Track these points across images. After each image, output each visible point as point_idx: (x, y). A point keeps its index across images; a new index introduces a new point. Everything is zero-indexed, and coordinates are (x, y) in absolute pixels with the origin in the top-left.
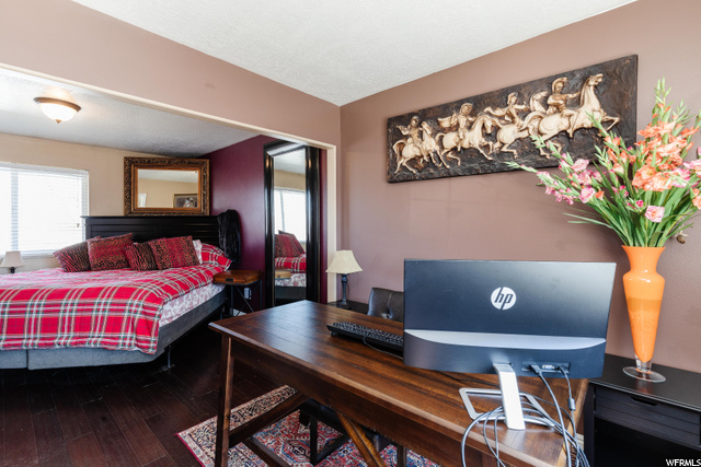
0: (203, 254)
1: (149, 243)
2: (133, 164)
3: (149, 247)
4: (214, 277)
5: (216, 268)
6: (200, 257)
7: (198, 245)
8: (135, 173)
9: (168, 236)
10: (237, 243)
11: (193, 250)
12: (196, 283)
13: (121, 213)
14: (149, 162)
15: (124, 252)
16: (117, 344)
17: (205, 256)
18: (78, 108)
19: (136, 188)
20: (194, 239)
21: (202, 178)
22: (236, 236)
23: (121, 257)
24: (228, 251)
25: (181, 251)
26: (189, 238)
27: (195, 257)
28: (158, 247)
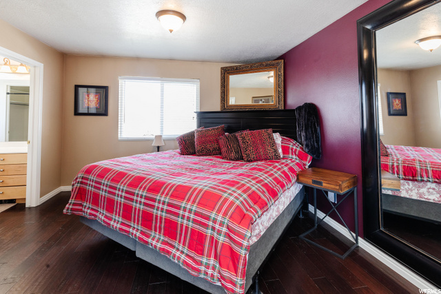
0: (283, 147)
1: (237, 134)
2: (227, 72)
3: (236, 138)
4: (298, 176)
5: (297, 164)
6: (280, 150)
7: (278, 138)
8: (228, 79)
9: (251, 128)
10: (317, 137)
11: (273, 144)
12: (283, 186)
13: (219, 109)
14: (237, 69)
15: (217, 141)
16: (199, 271)
17: (285, 150)
18: (183, 17)
19: (228, 90)
20: (274, 132)
21: (277, 76)
22: (316, 130)
23: (216, 146)
24: (307, 146)
25: (263, 144)
26: (270, 130)
27: (276, 151)
28: (243, 138)
